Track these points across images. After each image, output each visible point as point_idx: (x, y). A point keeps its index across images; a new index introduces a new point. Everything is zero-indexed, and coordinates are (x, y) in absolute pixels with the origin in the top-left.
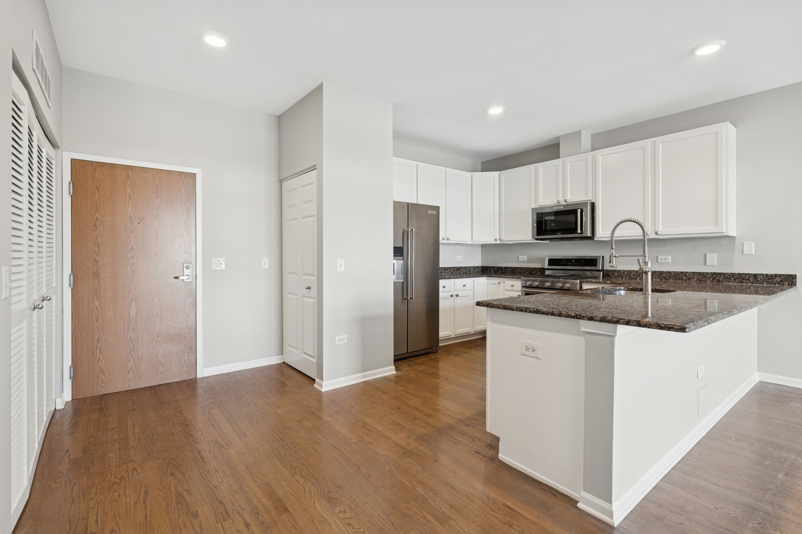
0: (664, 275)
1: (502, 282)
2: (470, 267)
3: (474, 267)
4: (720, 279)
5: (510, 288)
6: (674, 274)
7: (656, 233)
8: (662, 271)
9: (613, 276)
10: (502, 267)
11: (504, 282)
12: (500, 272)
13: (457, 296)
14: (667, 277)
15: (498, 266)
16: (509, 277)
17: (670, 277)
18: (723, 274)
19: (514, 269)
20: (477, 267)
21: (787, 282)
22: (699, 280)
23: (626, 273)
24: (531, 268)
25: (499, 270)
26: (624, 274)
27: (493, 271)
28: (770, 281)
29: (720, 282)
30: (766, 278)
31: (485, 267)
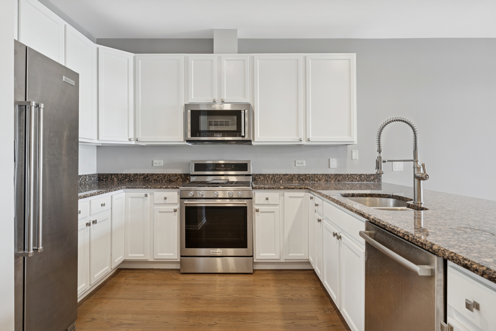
0: (301, 177)
1: (148, 194)
2: (85, 175)
3: (89, 176)
4: (340, 179)
5: (162, 201)
6: (309, 176)
7: (309, 140)
8: (300, 173)
9: (259, 180)
10: (130, 175)
11: (152, 194)
12: (127, 180)
13: (95, 222)
14: (304, 179)
15: (124, 172)
16: (161, 188)
17: (306, 179)
18: (342, 175)
19: (148, 177)
20: (93, 175)
21: (377, 180)
22: (326, 180)
23: (271, 177)
24: (169, 175)
25: (126, 178)
26: (269, 177)
28: (368, 179)
29: (340, 181)
30: (366, 177)
31: (103, 175)
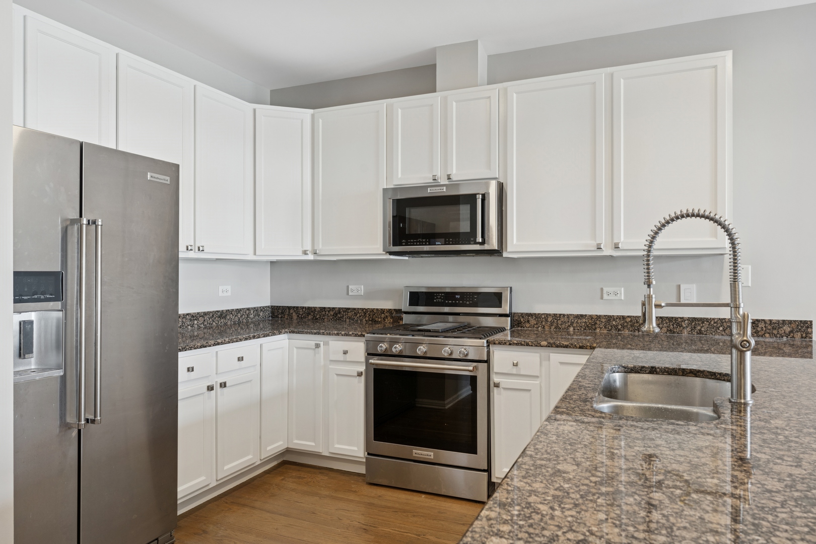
0: (614, 323)
1: (322, 344)
2: (248, 309)
3: (256, 310)
4: (703, 329)
5: (341, 357)
6: (631, 321)
7: (617, 247)
8: (611, 314)
9: (528, 325)
10: (315, 308)
11: (326, 344)
12: (310, 317)
13: (223, 385)
14: (620, 327)
15: (307, 305)
16: (338, 334)
17: (623, 327)
18: (707, 320)
19: (340, 313)
20: (263, 309)
21: (799, 334)
22: (671, 330)
23: (550, 319)
24: (372, 310)
25: (309, 314)
26: (546, 320)
27: (295, 316)
28: (775, 332)
29: (702, 334)
30: (769, 327)
31: (278, 308)
